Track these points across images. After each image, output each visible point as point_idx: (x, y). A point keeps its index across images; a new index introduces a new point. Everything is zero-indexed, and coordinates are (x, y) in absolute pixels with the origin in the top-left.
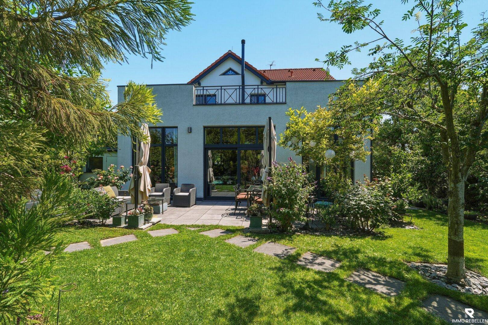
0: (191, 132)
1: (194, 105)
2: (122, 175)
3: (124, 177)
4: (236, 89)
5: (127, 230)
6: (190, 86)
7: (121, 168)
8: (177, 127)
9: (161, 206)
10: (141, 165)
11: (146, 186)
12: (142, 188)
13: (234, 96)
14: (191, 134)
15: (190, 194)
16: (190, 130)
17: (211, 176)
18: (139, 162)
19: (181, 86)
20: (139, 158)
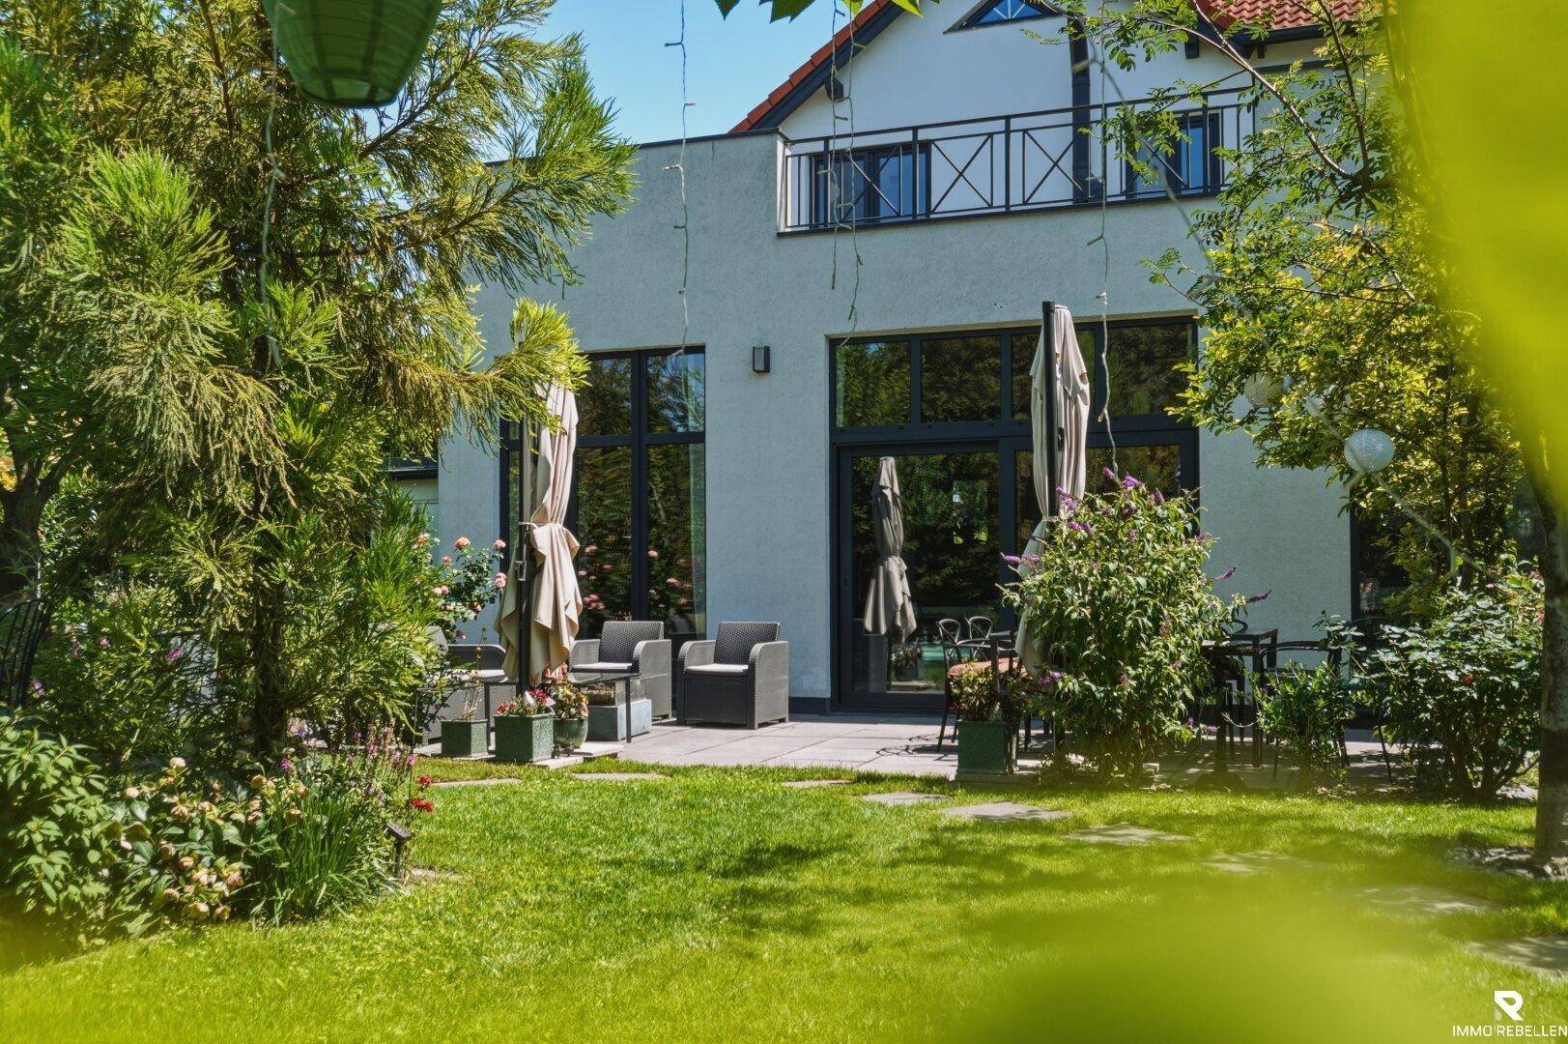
0: (767, 369)
1: (781, 235)
2: (463, 581)
3: (470, 586)
4: (990, 135)
5: (493, 766)
6: (758, 143)
7: (460, 547)
8: (699, 349)
9: (621, 708)
10: (542, 522)
11: (562, 605)
12: (544, 617)
13: (978, 173)
14: (765, 379)
15: (752, 666)
16: (763, 362)
17: (900, 600)
18: (533, 508)
19: (716, 143)
20: (534, 493)
